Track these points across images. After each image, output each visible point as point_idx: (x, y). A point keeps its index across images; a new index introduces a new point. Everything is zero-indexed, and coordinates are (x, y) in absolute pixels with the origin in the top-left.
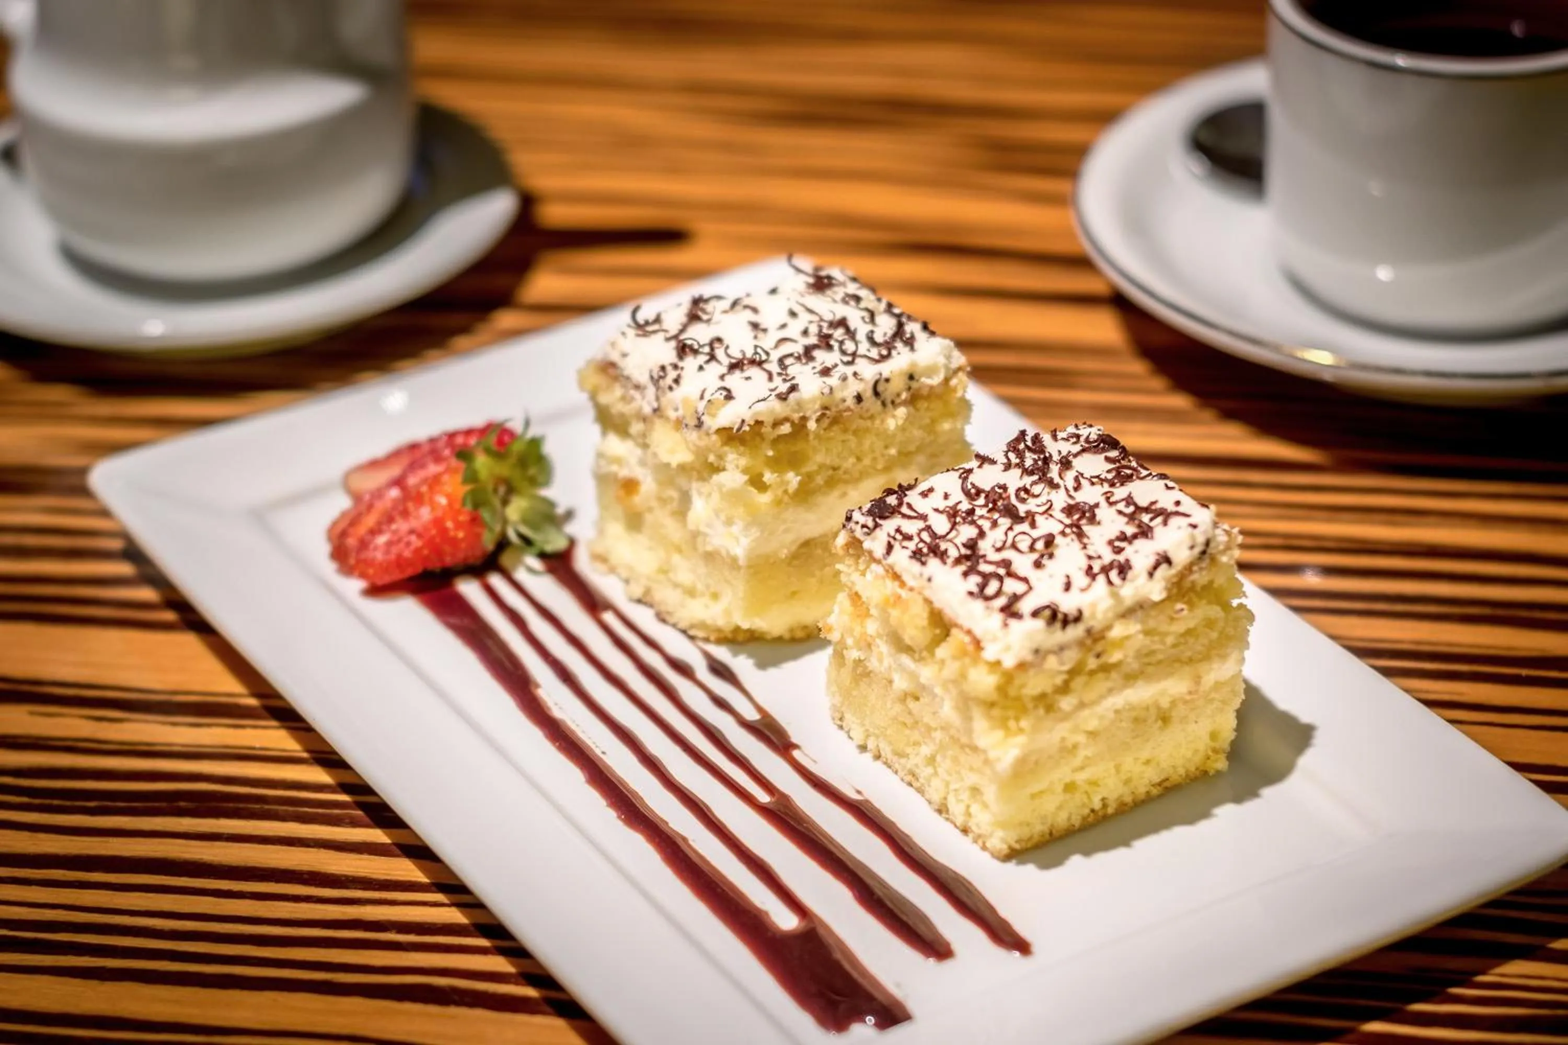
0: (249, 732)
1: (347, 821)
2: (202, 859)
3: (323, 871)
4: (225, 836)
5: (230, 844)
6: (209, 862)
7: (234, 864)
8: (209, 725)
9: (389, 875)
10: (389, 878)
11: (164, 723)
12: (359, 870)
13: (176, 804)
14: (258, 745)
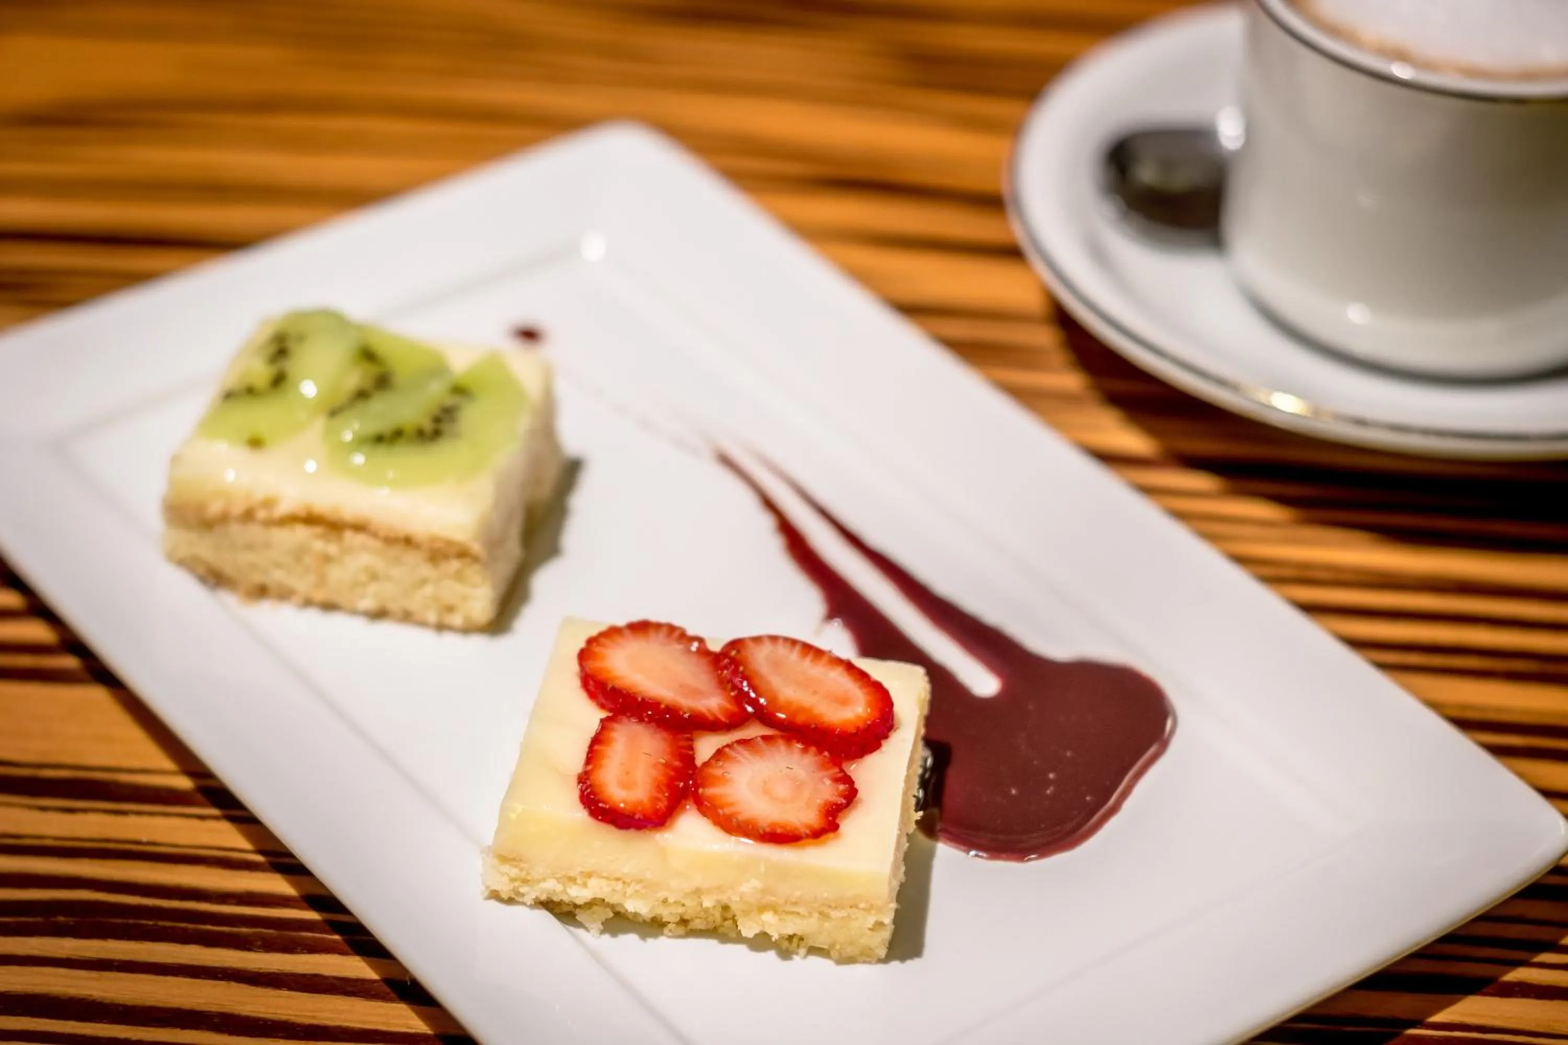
0: (132, 820)
1: (259, 943)
2: (91, 996)
3: (236, 1012)
4: (116, 964)
5: (123, 975)
6: (99, 1000)
7: (130, 1003)
8: (85, 811)
9: (314, 1017)
10: (315, 1022)
11: (30, 807)
12: (278, 1012)
13: (53, 919)
14: (145, 839)
